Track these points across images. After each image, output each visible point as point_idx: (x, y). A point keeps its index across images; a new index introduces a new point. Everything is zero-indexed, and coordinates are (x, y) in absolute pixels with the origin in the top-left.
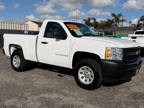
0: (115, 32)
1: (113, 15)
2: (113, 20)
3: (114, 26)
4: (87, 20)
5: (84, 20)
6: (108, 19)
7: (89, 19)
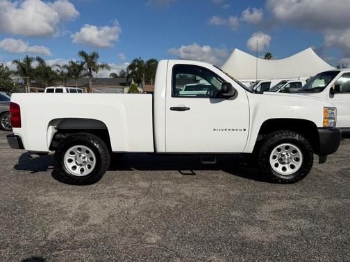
0: (88, 87)
1: (83, 54)
2: (82, 64)
3: (85, 75)
4: (22, 61)
5: (16, 61)
6: (73, 63)
7: (28, 60)
